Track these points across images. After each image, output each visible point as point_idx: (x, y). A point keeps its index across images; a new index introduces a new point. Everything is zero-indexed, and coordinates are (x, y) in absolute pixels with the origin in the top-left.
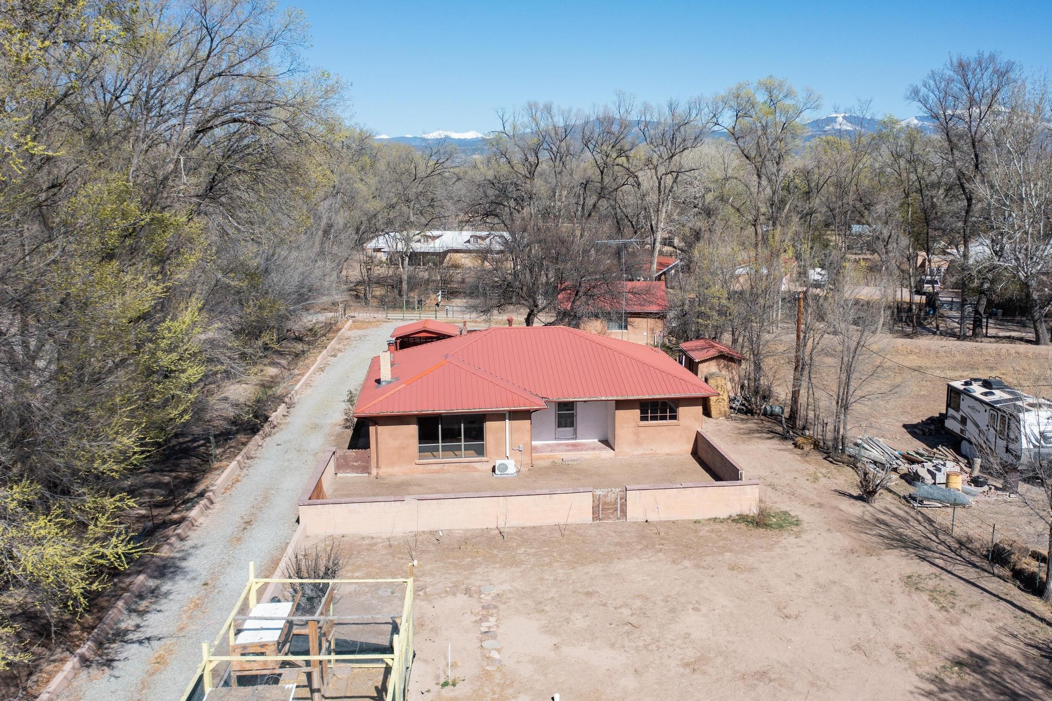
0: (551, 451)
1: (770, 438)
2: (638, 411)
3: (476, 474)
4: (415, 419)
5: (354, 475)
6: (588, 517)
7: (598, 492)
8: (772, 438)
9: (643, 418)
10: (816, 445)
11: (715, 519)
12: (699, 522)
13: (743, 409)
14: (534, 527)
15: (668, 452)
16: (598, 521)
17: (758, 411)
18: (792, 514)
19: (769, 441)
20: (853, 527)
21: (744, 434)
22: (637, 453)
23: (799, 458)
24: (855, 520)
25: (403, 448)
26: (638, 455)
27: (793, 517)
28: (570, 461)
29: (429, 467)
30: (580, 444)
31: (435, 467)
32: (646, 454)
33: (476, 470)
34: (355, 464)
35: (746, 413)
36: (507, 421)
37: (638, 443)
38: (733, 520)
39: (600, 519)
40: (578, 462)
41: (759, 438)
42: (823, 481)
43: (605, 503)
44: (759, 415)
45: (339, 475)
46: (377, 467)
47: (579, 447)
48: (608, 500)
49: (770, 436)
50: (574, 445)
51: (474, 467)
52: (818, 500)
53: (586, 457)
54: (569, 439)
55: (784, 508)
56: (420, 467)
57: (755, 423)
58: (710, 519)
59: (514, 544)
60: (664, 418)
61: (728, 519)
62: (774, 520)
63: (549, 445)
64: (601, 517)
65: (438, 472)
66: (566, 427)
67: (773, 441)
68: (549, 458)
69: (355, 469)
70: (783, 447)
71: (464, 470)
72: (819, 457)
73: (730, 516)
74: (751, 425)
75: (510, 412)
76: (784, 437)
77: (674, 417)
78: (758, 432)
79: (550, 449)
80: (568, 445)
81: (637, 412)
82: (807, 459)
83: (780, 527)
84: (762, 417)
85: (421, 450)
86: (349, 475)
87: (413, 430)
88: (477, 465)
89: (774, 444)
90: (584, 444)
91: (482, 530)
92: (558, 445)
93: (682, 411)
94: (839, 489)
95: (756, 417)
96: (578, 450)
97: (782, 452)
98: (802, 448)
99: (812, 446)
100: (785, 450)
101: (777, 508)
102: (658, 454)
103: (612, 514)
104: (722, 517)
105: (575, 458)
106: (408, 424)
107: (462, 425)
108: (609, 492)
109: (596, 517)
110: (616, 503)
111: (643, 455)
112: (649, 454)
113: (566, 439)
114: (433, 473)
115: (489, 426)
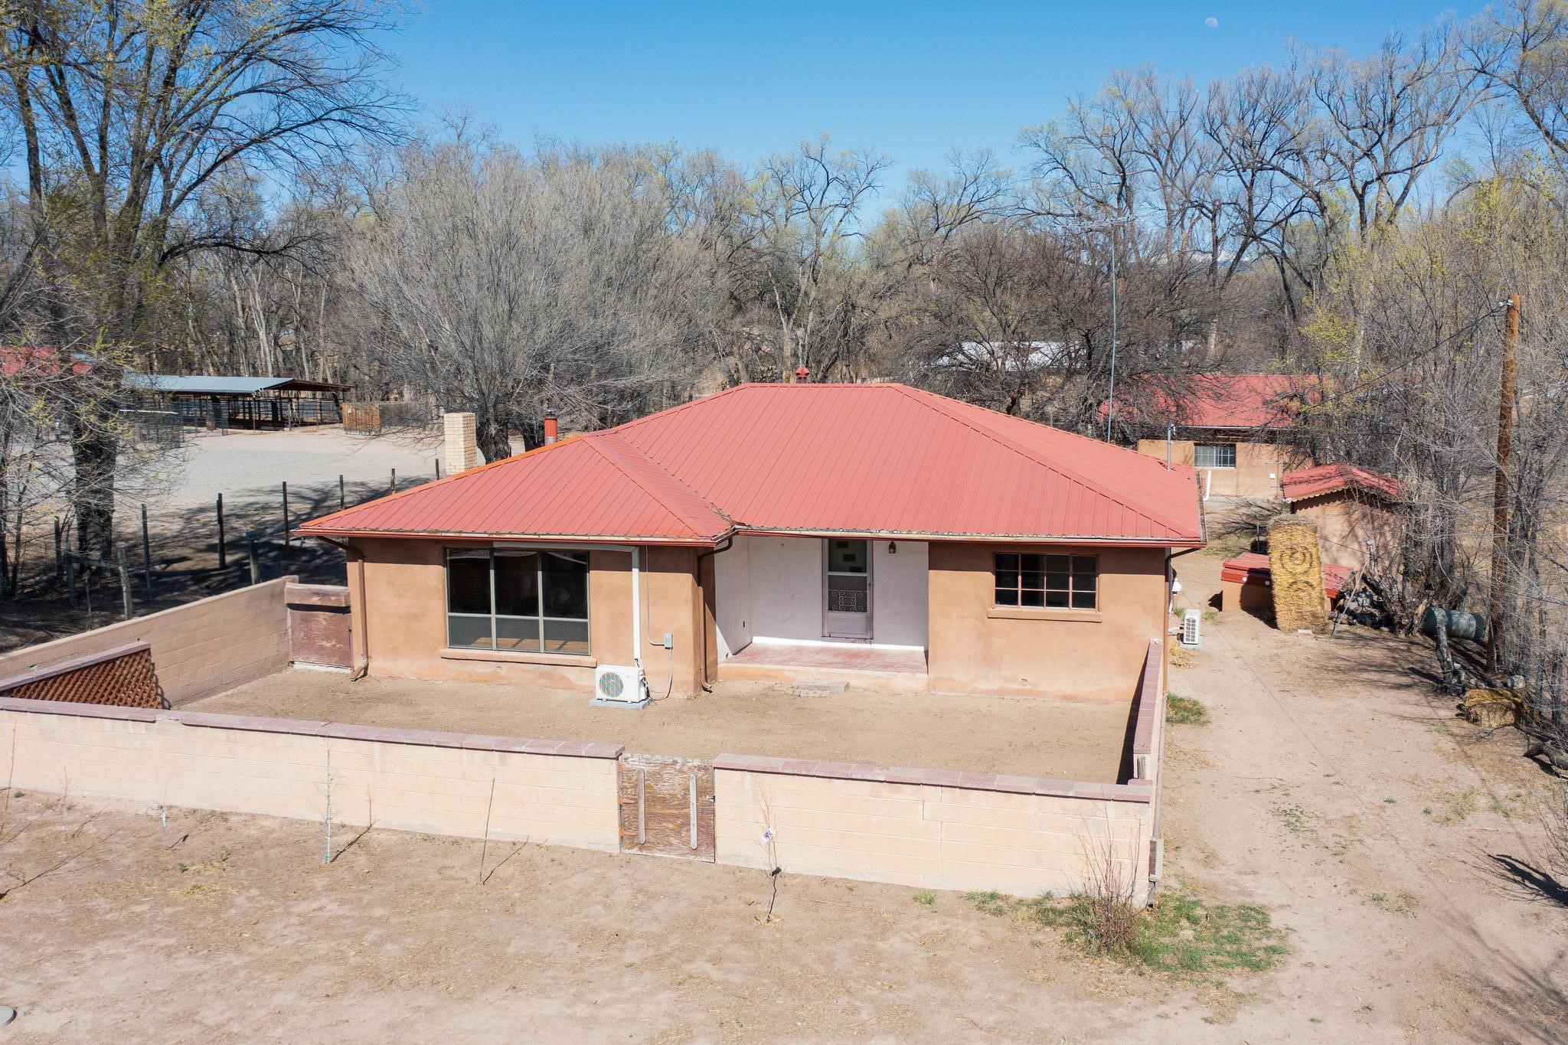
1: (1399, 687)
2: (989, 578)
3: (563, 695)
4: (437, 552)
5: (324, 669)
6: (605, 833)
7: (635, 761)
8: (1408, 686)
9: (1003, 598)
10: (1522, 714)
11: (990, 903)
12: (930, 902)
13: (1372, 615)
15: (1069, 691)
16: (635, 851)
17: (1405, 621)
18: (1276, 921)
19: (1393, 692)
21: (1338, 670)
22: (984, 686)
23: (1448, 744)
25: (416, 618)
26: (987, 692)
27: (1268, 934)
29: (469, 667)
30: (869, 654)
31: (480, 668)
32: (1007, 692)
33: (569, 686)
34: (325, 643)
35: (1376, 625)
36: (635, 571)
37: (988, 660)
38: (1042, 914)
39: (642, 846)
40: (828, 693)
41: (1372, 682)
42: (1482, 819)
43: (653, 800)
44: (1410, 630)
45: (297, 666)
46: (367, 654)
48: (664, 788)
49: (1404, 680)
50: (856, 655)
51: (563, 677)
52: (1413, 882)
54: (854, 640)
55: (1265, 892)
56: (452, 664)
57: (1390, 649)
58: (971, 897)
60: (1058, 601)
61: (1038, 903)
62: (1187, 933)
64: (643, 838)
65: (485, 680)
66: (847, 609)
67: (1412, 696)
68: (765, 675)
69: (325, 655)
70: (1427, 711)
71: (543, 681)
72: (1515, 747)
73: (1049, 896)
74: (1375, 653)
75: (642, 547)
76: (1440, 687)
77: (1087, 601)
78: (1381, 668)
80: (838, 653)
81: (986, 581)
82: (1475, 751)
83: (1190, 962)
84: (1419, 637)
85: (454, 627)
86: (317, 668)
87: (434, 577)
88: (571, 674)
89: (1413, 702)
93: (1107, 583)
94: (1518, 853)
95: (1402, 636)
98: (1475, 721)
99: (1510, 717)
100: (1422, 720)
101: (1243, 892)
102: (1042, 694)
103: (677, 833)
104: (1018, 894)
105: (825, 683)
106: (425, 561)
107: (540, 573)
108: (665, 765)
109: (628, 839)
110: (685, 803)
111: (1000, 693)
112: (1018, 692)
113: (847, 639)
114: (477, 681)
115: (598, 580)
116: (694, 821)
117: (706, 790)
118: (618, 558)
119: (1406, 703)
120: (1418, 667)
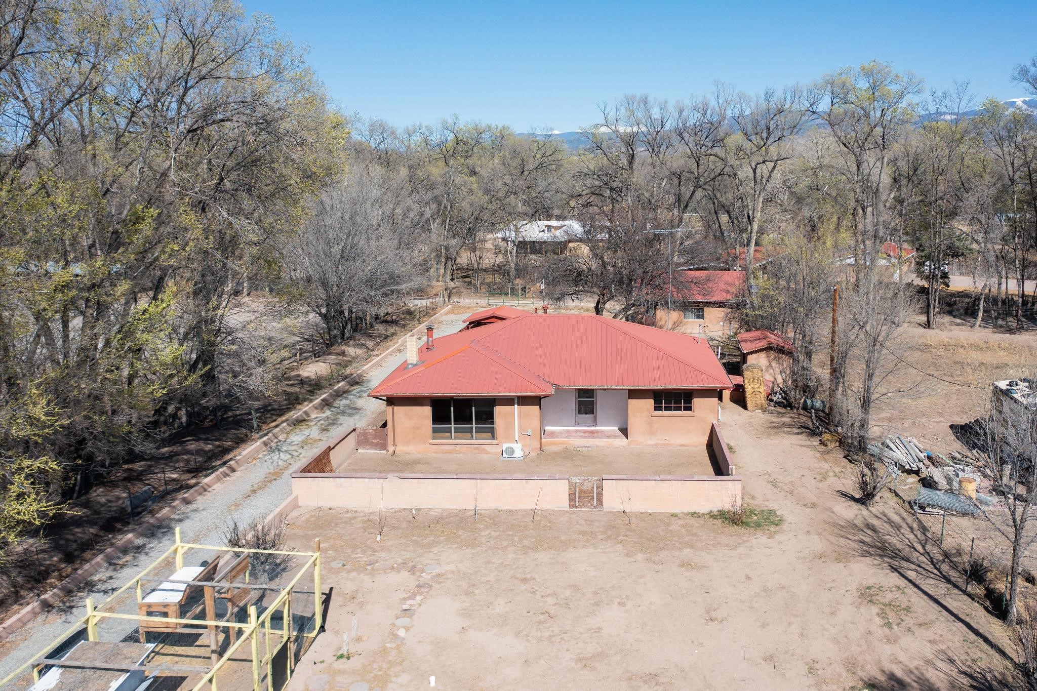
0: (566, 437)
1: (798, 433)
2: (652, 401)
3: (486, 456)
4: (428, 402)
5: (373, 451)
6: (564, 503)
7: (575, 480)
8: (801, 433)
9: (657, 408)
10: (842, 443)
11: (693, 514)
12: (677, 516)
13: (783, 402)
14: (510, 511)
15: (682, 442)
16: (574, 509)
17: (796, 405)
18: (778, 513)
19: (796, 436)
20: (836, 531)
21: (775, 428)
22: (650, 442)
23: (818, 455)
24: (842, 524)
25: (418, 428)
26: (652, 445)
27: (777, 516)
28: (582, 447)
29: (442, 447)
30: (597, 432)
31: (447, 447)
32: (659, 444)
33: (487, 452)
34: (373, 441)
35: (785, 407)
36: (516, 406)
37: (651, 432)
38: (712, 516)
39: (576, 507)
40: (589, 449)
41: (788, 432)
42: (832, 480)
43: (581, 492)
44: (798, 409)
45: (359, 451)
46: (394, 445)
47: (596, 435)
48: (585, 488)
49: (799, 431)
50: (592, 432)
51: (484, 449)
52: (814, 500)
53: (598, 444)
54: (589, 426)
55: (773, 506)
56: (435, 447)
57: (791, 417)
58: (688, 514)
59: (482, 527)
60: (679, 409)
61: (708, 514)
62: (755, 518)
63: (568, 431)
64: (577, 504)
65: (450, 452)
66: (586, 413)
67: (803, 437)
68: (562, 443)
69: (373, 446)
70: (809, 443)
71: (475, 451)
72: (839, 454)
73: (711, 511)
74: (786, 419)
75: (519, 397)
76: (813, 433)
77: (689, 408)
78: (790, 426)
79: (566, 435)
80: (585, 432)
81: (650, 402)
82: (827, 457)
83: (758, 525)
84: (802, 412)
85: (435, 431)
86: (369, 451)
87: (427, 411)
88: (488, 448)
89: (803, 439)
90: (602, 432)
91: (460, 510)
92: (577, 431)
93: (697, 402)
94: (843, 489)
95: (795, 411)
96: (593, 437)
97: (804, 448)
98: (826, 446)
99: (838, 444)
100: (808, 446)
101: (766, 506)
102: (672, 444)
103: (589, 502)
104: (702, 512)
105: (588, 445)
106: (422, 405)
107: (473, 408)
108: (585, 480)
109: (572, 504)
110: (592, 492)
111: (656, 445)
112: (663, 444)
113: (586, 426)
114: (446, 453)
115: (499, 410)
116: (595, 497)
117: (600, 487)
118: (508, 401)
119: (802, 440)
120: (803, 425)
